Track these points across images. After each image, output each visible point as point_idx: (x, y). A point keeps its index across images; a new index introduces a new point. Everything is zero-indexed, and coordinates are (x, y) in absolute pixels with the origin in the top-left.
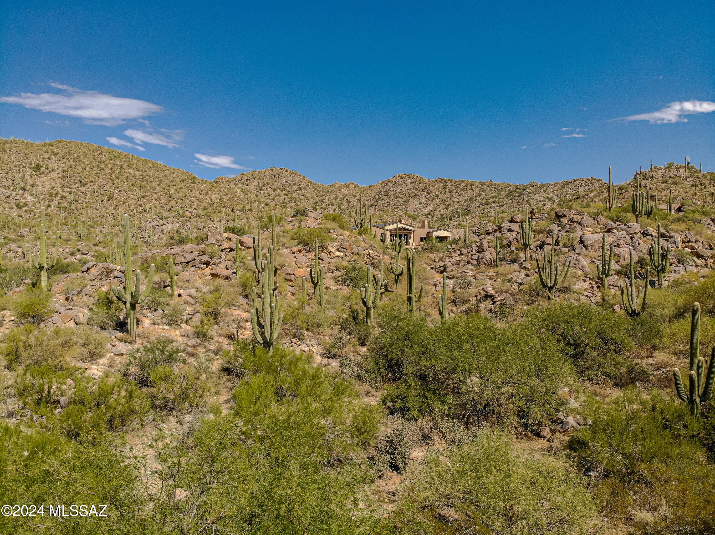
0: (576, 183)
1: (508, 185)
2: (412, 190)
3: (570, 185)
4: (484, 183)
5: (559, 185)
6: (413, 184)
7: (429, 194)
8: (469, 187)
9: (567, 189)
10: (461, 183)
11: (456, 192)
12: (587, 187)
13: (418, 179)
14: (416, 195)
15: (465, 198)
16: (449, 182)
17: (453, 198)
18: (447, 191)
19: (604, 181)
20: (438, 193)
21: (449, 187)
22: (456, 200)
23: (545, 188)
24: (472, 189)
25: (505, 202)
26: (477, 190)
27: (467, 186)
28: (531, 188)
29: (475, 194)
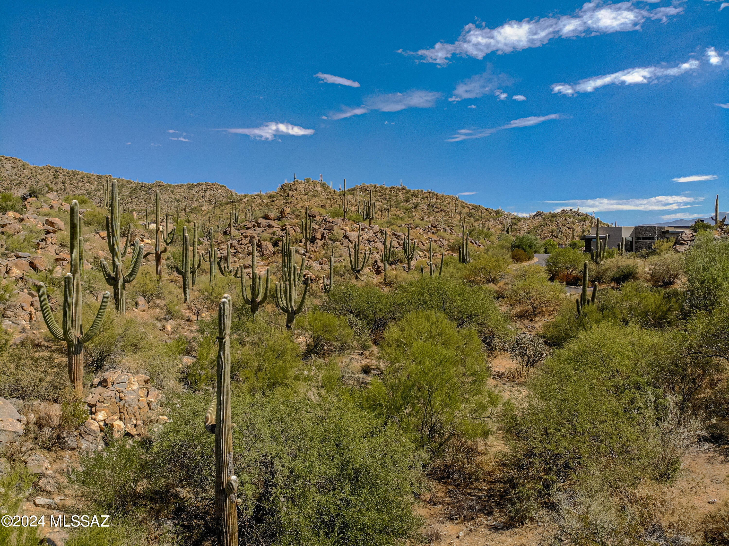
0: (201, 187)
1: (129, 182)
2: (14, 177)
3: (196, 189)
4: (102, 177)
5: (184, 187)
6: (15, 170)
7: (38, 182)
8: (86, 180)
9: (193, 192)
10: (75, 174)
11: (71, 184)
12: (213, 192)
13: (21, 164)
14: (20, 183)
15: (82, 191)
16: (61, 171)
17: (67, 190)
18: (59, 181)
19: (227, 188)
20: (49, 183)
21: (61, 177)
22: (71, 192)
23: (171, 189)
24: (89, 182)
25: (130, 199)
26: (96, 183)
27: (82, 178)
28: (157, 187)
29: (93, 188)
